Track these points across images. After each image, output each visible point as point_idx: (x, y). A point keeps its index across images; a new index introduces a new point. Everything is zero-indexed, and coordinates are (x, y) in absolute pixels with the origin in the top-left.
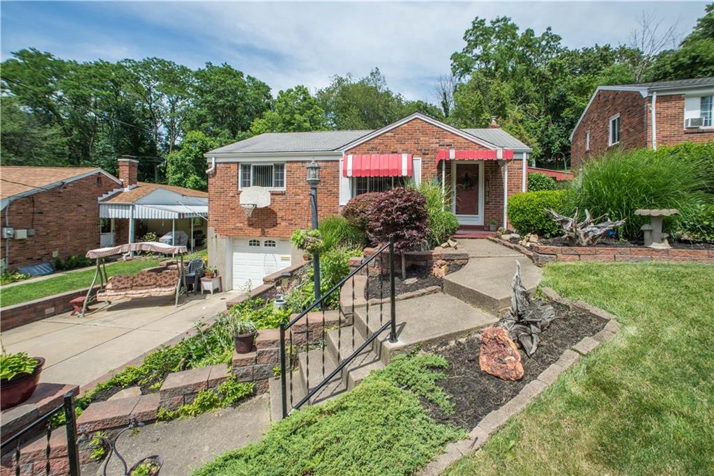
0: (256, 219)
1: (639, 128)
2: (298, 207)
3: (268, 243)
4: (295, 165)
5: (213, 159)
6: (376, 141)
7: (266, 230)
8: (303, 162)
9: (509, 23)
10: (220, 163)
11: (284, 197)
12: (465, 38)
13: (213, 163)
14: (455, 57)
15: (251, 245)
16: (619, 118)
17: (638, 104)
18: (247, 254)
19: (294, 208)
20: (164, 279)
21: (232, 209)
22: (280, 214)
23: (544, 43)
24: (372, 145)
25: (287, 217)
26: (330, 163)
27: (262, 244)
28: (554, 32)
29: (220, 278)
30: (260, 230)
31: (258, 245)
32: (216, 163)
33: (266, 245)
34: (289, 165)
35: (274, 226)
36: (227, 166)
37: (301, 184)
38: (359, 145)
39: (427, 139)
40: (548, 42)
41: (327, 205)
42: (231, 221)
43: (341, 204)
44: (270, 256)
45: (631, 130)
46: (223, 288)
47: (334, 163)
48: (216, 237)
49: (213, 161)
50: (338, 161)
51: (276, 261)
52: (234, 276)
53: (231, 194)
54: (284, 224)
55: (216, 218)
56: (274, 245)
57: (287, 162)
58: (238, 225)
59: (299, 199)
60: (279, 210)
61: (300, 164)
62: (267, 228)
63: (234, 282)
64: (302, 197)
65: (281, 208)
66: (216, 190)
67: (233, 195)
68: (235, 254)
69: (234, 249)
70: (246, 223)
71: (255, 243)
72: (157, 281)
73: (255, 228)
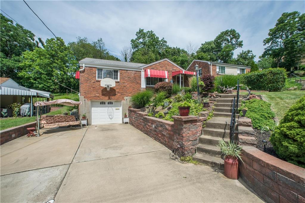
0: (106, 92)
1: (208, 72)
2: (125, 88)
3: (109, 103)
4: (123, 71)
5: (84, 64)
6: (154, 66)
7: (111, 97)
8: (127, 70)
9: (153, 33)
10: (87, 67)
11: (119, 84)
12: (136, 34)
13: (84, 67)
14: (132, 41)
15: (101, 104)
16: (201, 69)
17: (207, 66)
18: (99, 108)
19: (123, 88)
20: (69, 119)
21: (93, 88)
22: (117, 90)
23: (162, 42)
24: (152, 67)
25: (120, 92)
26: (137, 72)
27: (107, 103)
28: (165, 40)
29: (87, 119)
30: (108, 97)
31: (105, 104)
32: (85, 67)
33: (108, 104)
34: (121, 71)
35: (114, 95)
36: (91, 68)
37: (126, 79)
38: (148, 67)
39: (169, 67)
40: (163, 43)
41: (136, 87)
42: (93, 93)
43: (142, 87)
44: (110, 108)
45: (206, 73)
46: (89, 123)
47: (139, 72)
48: (85, 100)
49: (84, 65)
50: (141, 71)
51: (113, 110)
52: (92, 118)
53: (93, 81)
54: (119, 94)
55: (85, 92)
56: (112, 104)
57: (120, 70)
58: (96, 95)
59: (125, 85)
60: (117, 89)
61: (126, 71)
62: (111, 96)
63: (92, 121)
64: (127, 84)
65: (118, 88)
66: (85, 79)
67: (94, 81)
68: (93, 108)
69: (92, 106)
70: (101, 94)
71: (103, 103)
72: (66, 119)
73: (106, 96)
